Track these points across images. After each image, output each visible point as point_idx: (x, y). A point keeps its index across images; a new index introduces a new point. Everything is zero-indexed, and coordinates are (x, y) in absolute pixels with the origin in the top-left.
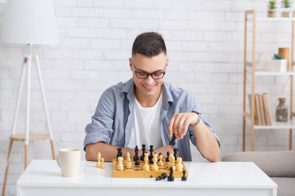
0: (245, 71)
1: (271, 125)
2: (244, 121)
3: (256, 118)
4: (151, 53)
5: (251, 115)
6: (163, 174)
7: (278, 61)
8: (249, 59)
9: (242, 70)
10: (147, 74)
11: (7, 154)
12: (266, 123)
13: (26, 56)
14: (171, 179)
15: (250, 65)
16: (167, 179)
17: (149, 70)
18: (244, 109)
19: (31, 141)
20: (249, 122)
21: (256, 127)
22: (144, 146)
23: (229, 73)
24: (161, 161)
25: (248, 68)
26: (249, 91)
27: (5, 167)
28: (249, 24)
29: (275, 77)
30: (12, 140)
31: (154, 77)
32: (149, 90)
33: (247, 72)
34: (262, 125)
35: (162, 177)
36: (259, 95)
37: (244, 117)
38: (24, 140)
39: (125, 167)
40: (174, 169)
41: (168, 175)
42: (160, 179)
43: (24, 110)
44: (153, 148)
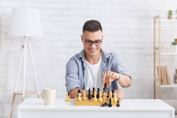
0: (155, 53)
1: (171, 84)
2: (155, 84)
3: (162, 81)
4: (94, 30)
5: (159, 79)
6: (105, 103)
7: (174, 46)
8: (157, 45)
9: (153, 53)
10: (91, 42)
11: (11, 104)
12: (168, 83)
13: (23, 44)
14: (110, 105)
15: (158, 49)
16: (107, 106)
17: (93, 39)
18: (155, 76)
19: (26, 95)
20: (158, 83)
21: (162, 86)
22: (94, 89)
23: (145, 55)
24: (104, 97)
25: (156, 51)
26: (157, 65)
27: (10, 112)
28: (157, 25)
29: (173, 55)
30: (15, 95)
31: (95, 44)
32: (93, 52)
33: (156, 54)
34: (165, 84)
35: (105, 105)
36: (163, 67)
37: (155, 81)
38: (21, 94)
39: (83, 100)
40: (112, 100)
41: (108, 103)
42: (104, 106)
43: (22, 77)
44: (100, 90)
